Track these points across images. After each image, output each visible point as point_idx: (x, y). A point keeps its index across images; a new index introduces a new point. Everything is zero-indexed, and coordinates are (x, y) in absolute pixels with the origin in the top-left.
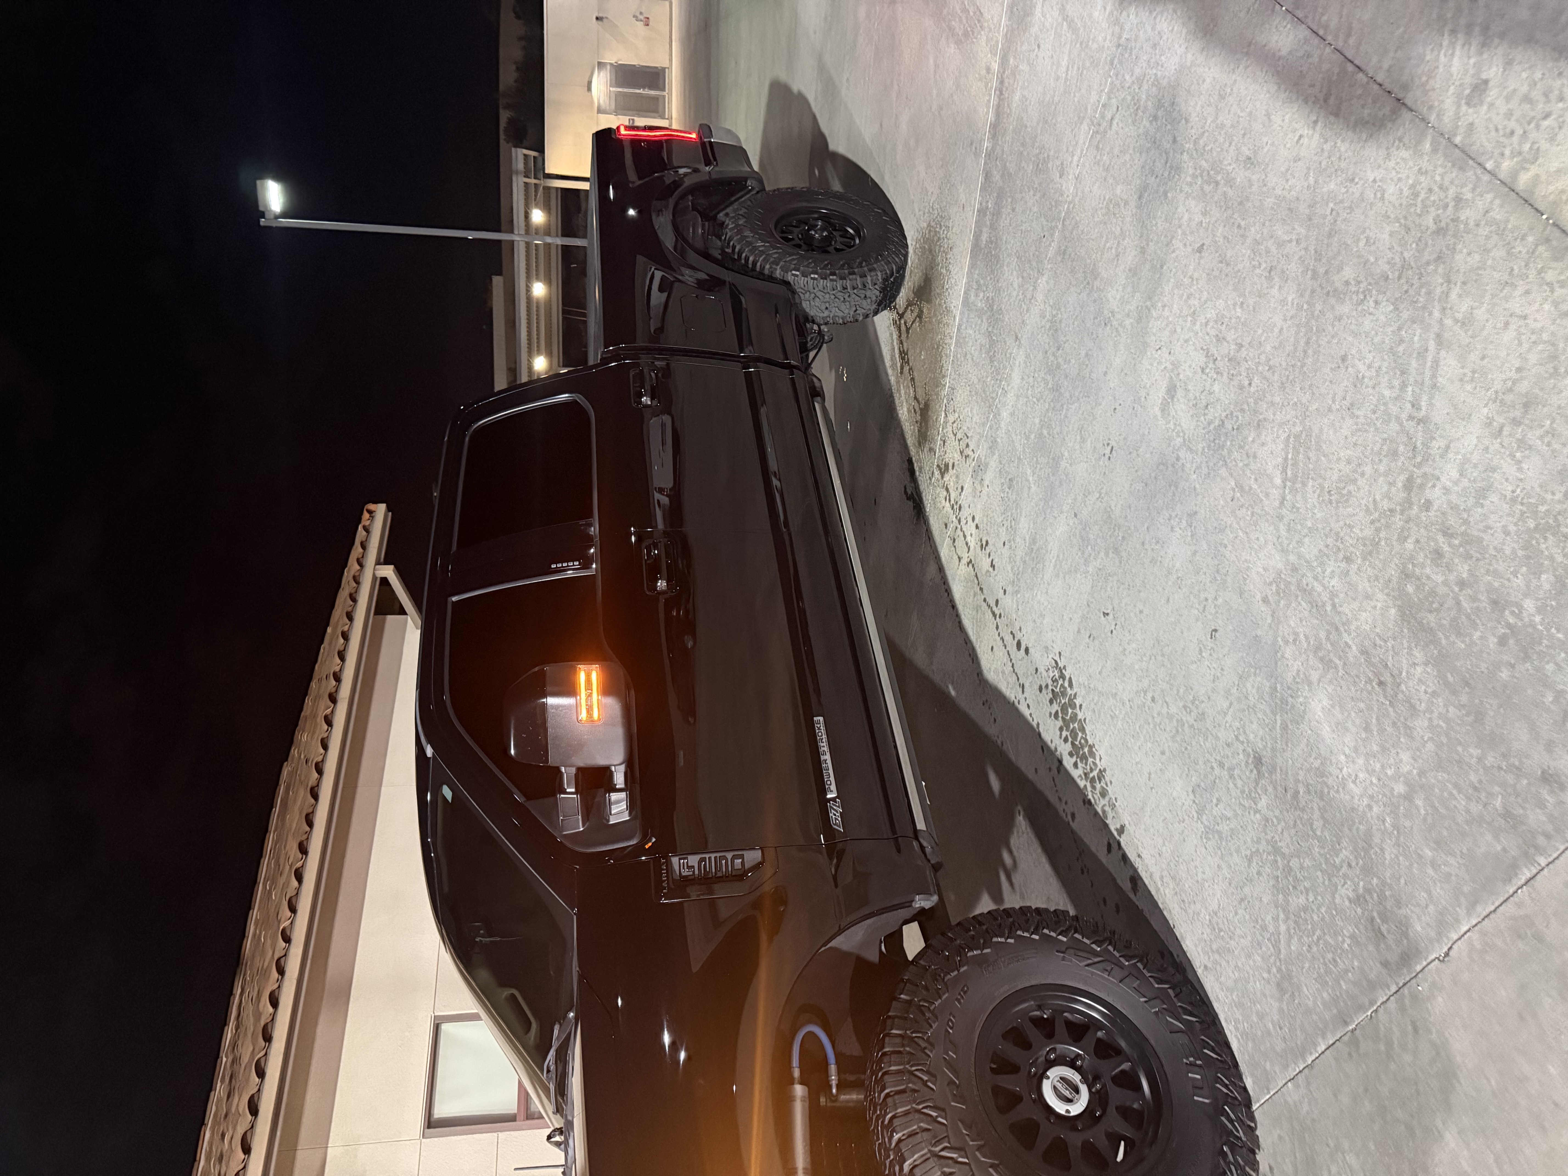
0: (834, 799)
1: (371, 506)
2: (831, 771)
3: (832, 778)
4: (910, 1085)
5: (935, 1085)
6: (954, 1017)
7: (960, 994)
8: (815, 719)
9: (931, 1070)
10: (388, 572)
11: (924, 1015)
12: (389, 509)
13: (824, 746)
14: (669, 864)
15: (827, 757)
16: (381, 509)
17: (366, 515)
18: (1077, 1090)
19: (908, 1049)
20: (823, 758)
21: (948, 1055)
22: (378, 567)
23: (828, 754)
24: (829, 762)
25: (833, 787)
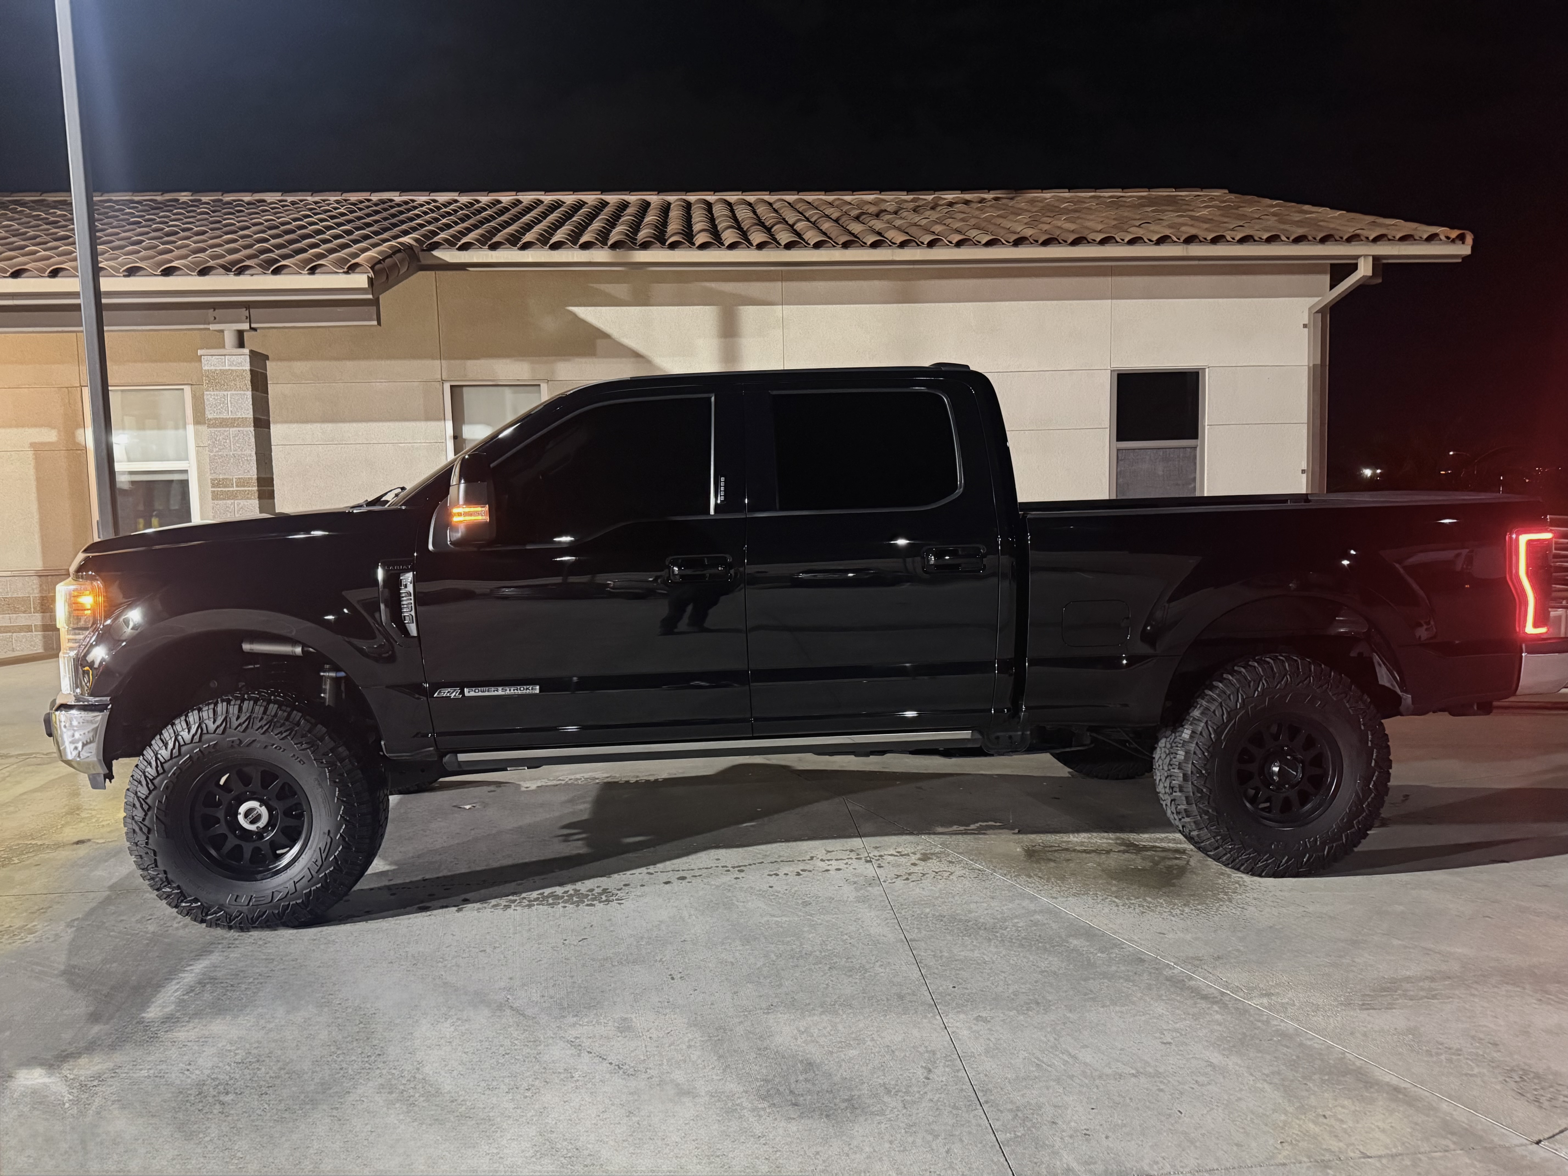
0: (462, 692)
1: (1469, 238)
2: (487, 694)
3: (480, 694)
8: (538, 687)
10: (1364, 269)
12: (1465, 258)
13: (510, 691)
14: (408, 571)
15: (500, 692)
16: (1465, 249)
17: (1454, 234)
18: (252, 822)
20: (500, 689)
22: (1371, 259)
23: (503, 693)
24: (496, 693)
25: (472, 694)
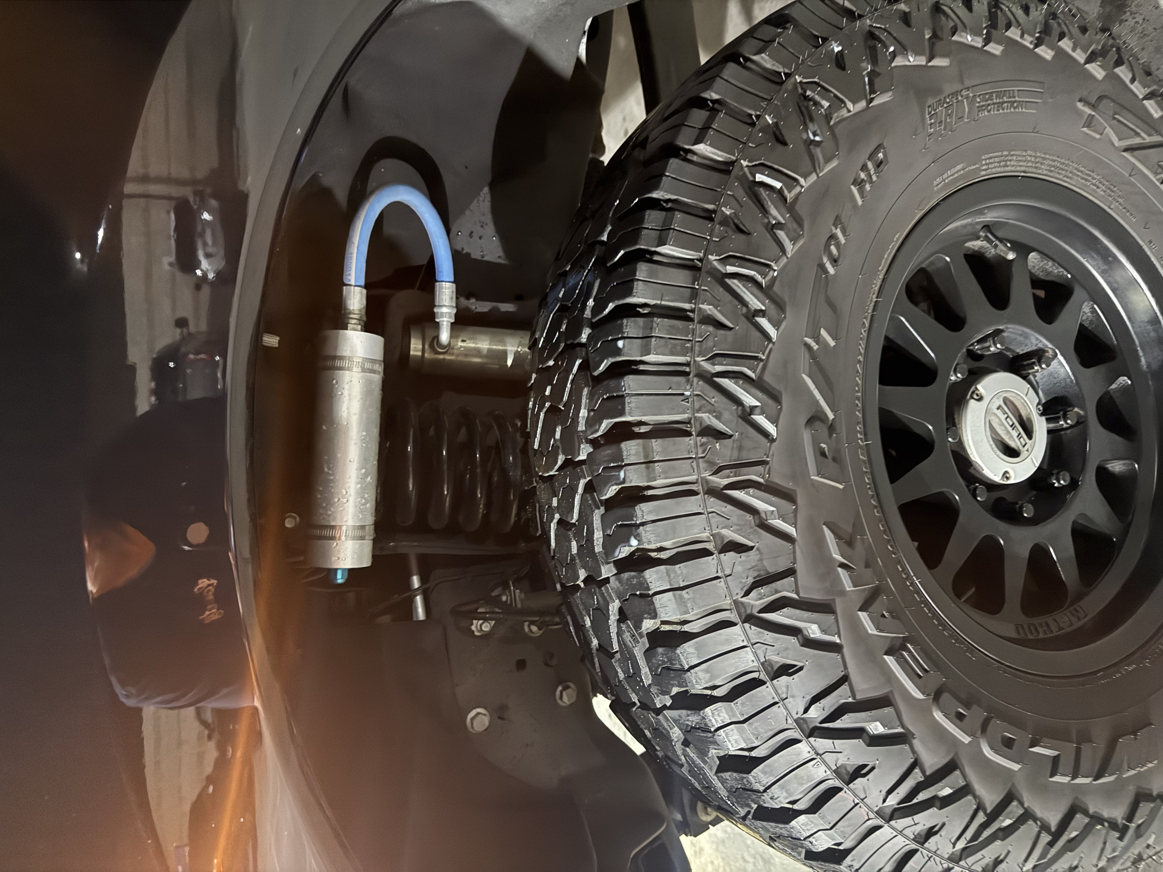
4: (704, 416)
5: (774, 421)
6: (844, 232)
7: (864, 168)
9: (767, 378)
11: (765, 211)
19: (707, 308)
21: (817, 338)
